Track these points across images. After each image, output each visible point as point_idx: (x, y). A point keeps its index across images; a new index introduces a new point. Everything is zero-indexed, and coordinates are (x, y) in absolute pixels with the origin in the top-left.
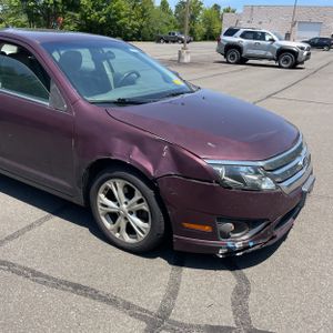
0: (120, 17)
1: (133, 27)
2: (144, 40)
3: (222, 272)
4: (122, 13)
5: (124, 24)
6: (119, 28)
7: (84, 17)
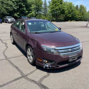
0: (75, 15)
1: (79, 17)
2: (82, 21)
3: (45, 72)
4: (76, 14)
5: (76, 17)
6: (75, 18)
7: (66, 16)
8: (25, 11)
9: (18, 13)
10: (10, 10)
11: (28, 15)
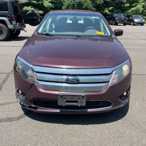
8: (124, 4)
9: (111, 8)
10: (98, 3)
11: (129, 11)
